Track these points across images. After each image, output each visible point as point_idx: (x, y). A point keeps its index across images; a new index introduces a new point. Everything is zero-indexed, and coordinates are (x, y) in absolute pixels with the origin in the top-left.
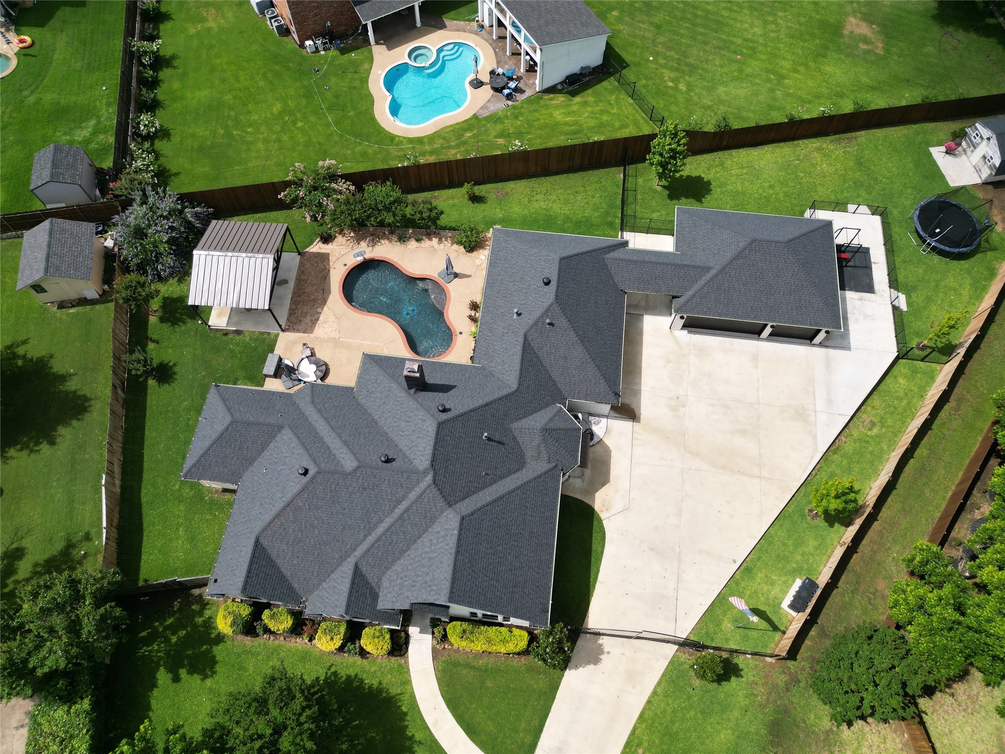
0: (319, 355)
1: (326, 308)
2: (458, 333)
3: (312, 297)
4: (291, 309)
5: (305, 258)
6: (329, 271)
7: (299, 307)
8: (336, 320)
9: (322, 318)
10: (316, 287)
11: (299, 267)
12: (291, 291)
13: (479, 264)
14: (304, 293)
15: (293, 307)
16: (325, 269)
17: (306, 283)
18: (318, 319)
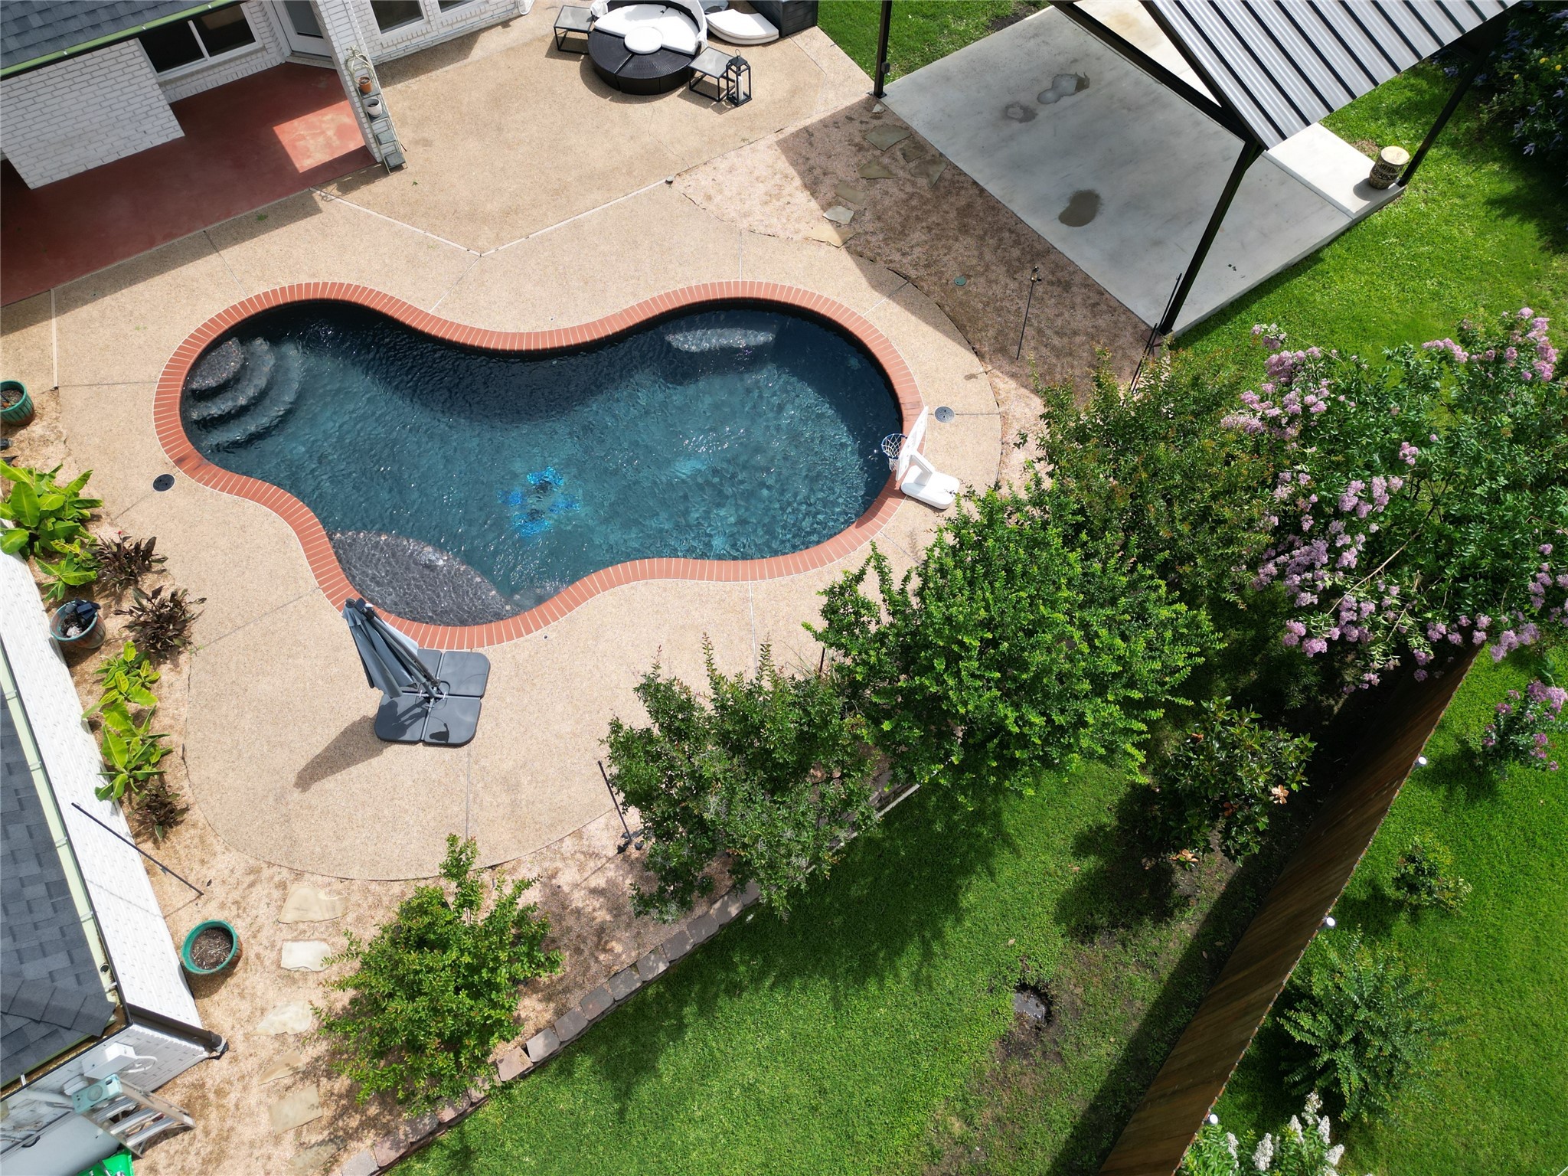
0: (674, 105)
1: (829, 233)
2: (178, 474)
3: (917, 236)
4: (939, 158)
5: (1127, 337)
6: (978, 354)
7: (922, 182)
8: (744, 224)
9: (803, 200)
10: (952, 272)
11: (1102, 292)
12: (1014, 207)
13: (300, 892)
14: (964, 229)
15: (936, 172)
16: (1002, 350)
17: (1008, 263)
18: (812, 187)
